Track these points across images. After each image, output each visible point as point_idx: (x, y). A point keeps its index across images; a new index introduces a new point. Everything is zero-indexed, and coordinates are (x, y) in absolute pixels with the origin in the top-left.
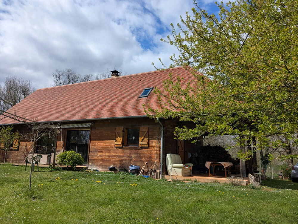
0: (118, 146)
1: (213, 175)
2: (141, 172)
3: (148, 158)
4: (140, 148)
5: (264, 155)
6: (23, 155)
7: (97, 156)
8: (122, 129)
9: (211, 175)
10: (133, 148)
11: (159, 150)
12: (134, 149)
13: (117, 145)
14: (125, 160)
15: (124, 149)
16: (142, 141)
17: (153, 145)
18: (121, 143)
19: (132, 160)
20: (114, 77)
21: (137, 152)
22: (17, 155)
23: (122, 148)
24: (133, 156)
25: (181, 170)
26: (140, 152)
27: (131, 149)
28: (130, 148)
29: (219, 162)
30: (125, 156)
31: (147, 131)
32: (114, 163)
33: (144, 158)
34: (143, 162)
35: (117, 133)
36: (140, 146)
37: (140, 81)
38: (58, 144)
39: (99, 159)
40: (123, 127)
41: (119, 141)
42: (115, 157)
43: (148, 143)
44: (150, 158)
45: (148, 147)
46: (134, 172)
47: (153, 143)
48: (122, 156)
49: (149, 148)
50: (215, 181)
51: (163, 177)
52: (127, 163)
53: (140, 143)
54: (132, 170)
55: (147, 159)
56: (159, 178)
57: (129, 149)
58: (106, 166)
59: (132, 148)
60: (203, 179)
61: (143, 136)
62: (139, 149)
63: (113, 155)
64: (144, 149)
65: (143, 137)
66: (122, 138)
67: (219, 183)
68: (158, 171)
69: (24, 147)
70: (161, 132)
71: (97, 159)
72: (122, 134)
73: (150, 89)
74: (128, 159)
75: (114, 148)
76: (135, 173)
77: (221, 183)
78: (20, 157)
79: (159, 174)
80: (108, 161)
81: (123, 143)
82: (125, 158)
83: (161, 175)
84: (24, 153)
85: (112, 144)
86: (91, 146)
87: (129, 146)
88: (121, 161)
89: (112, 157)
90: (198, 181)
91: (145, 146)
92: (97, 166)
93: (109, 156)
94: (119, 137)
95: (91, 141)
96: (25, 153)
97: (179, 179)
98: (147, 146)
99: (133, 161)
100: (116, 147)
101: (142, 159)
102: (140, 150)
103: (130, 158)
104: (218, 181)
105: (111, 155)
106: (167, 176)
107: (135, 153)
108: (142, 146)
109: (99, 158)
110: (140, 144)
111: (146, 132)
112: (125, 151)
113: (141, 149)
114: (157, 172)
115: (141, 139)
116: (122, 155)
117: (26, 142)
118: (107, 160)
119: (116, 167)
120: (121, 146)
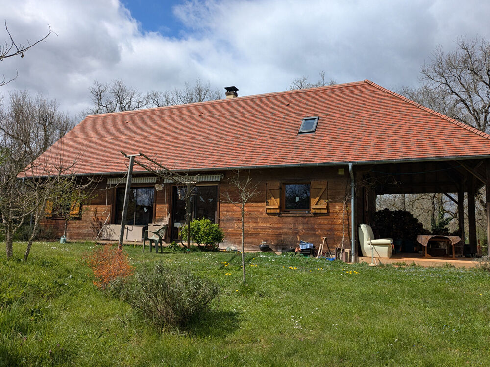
0: (272, 211)
1: (432, 256)
2: (320, 253)
3: (327, 231)
4: (312, 215)
5: (437, 224)
6: (91, 227)
7: (232, 227)
8: (279, 185)
9: (428, 255)
10: (301, 215)
11: (347, 218)
12: (301, 217)
13: (270, 210)
14: (286, 234)
15: (283, 216)
16: (316, 204)
17: (336, 210)
18: (278, 207)
19: (298, 233)
20: (231, 97)
21: (308, 221)
22: (79, 227)
23: (279, 215)
24: (300, 227)
25: (386, 248)
26: (313, 222)
27: (295, 217)
28: (295, 215)
29: (446, 237)
30: (285, 228)
31: (324, 188)
32: (265, 238)
33: (319, 231)
34: (319, 236)
35: (269, 192)
36: (313, 211)
37: (288, 105)
38: (157, 209)
39: (238, 232)
40: (280, 181)
41: (274, 205)
42: (266, 229)
43: (328, 208)
44: (332, 230)
45: (327, 214)
46: (309, 252)
47: (335, 206)
48: (280, 228)
49: (329, 215)
50: (447, 265)
51: (356, 260)
52: (289, 238)
53: (313, 206)
54: (305, 249)
55: (326, 233)
56: (350, 261)
57: (292, 216)
58: (252, 243)
59: (298, 215)
60: (426, 262)
61: (317, 196)
62: (311, 217)
63: (263, 226)
64: (319, 218)
65: (318, 198)
66: (279, 199)
67: (454, 267)
68: (347, 250)
69: (92, 214)
70: (351, 190)
71: (234, 232)
72: (278, 192)
73: (314, 119)
74: (291, 232)
75: (265, 215)
76: (309, 254)
77: (456, 267)
78: (84, 230)
79: (349, 255)
80: (255, 235)
81: (280, 208)
82: (285, 230)
83: (353, 257)
84: (93, 224)
85: (261, 210)
86: (221, 212)
87: (290, 213)
88: (280, 235)
89: (261, 229)
90: (417, 264)
91: (322, 211)
92: (235, 243)
93: (255, 228)
94: (273, 198)
95: (221, 204)
96: (95, 223)
97: (384, 262)
98: (326, 211)
99: (300, 236)
100: (267, 214)
101: (317, 233)
102: (312, 219)
103: (295, 231)
104: (452, 265)
105: (260, 226)
106: (362, 258)
107: (304, 223)
108: (317, 211)
109: (236, 231)
110: (313, 209)
111: (323, 190)
112: (286, 220)
113: (314, 217)
114: (346, 252)
115: (313, 201)
116: (279, 225)
117: (96, 206)
118: (252, 235)
119: (271, 245)
120: (278, 211)
